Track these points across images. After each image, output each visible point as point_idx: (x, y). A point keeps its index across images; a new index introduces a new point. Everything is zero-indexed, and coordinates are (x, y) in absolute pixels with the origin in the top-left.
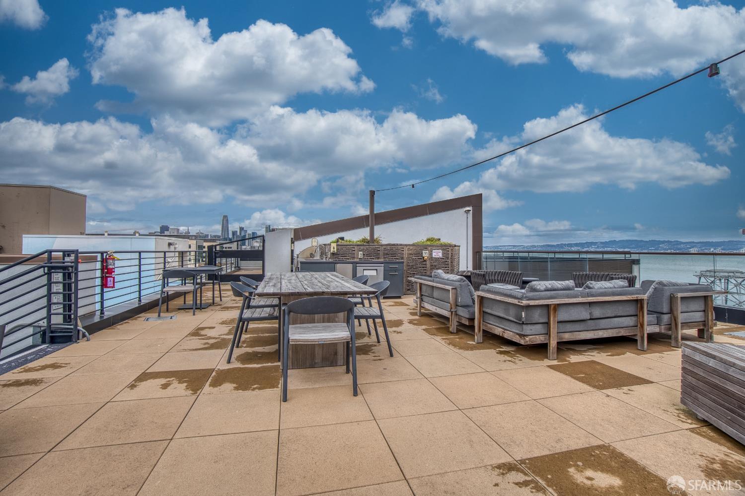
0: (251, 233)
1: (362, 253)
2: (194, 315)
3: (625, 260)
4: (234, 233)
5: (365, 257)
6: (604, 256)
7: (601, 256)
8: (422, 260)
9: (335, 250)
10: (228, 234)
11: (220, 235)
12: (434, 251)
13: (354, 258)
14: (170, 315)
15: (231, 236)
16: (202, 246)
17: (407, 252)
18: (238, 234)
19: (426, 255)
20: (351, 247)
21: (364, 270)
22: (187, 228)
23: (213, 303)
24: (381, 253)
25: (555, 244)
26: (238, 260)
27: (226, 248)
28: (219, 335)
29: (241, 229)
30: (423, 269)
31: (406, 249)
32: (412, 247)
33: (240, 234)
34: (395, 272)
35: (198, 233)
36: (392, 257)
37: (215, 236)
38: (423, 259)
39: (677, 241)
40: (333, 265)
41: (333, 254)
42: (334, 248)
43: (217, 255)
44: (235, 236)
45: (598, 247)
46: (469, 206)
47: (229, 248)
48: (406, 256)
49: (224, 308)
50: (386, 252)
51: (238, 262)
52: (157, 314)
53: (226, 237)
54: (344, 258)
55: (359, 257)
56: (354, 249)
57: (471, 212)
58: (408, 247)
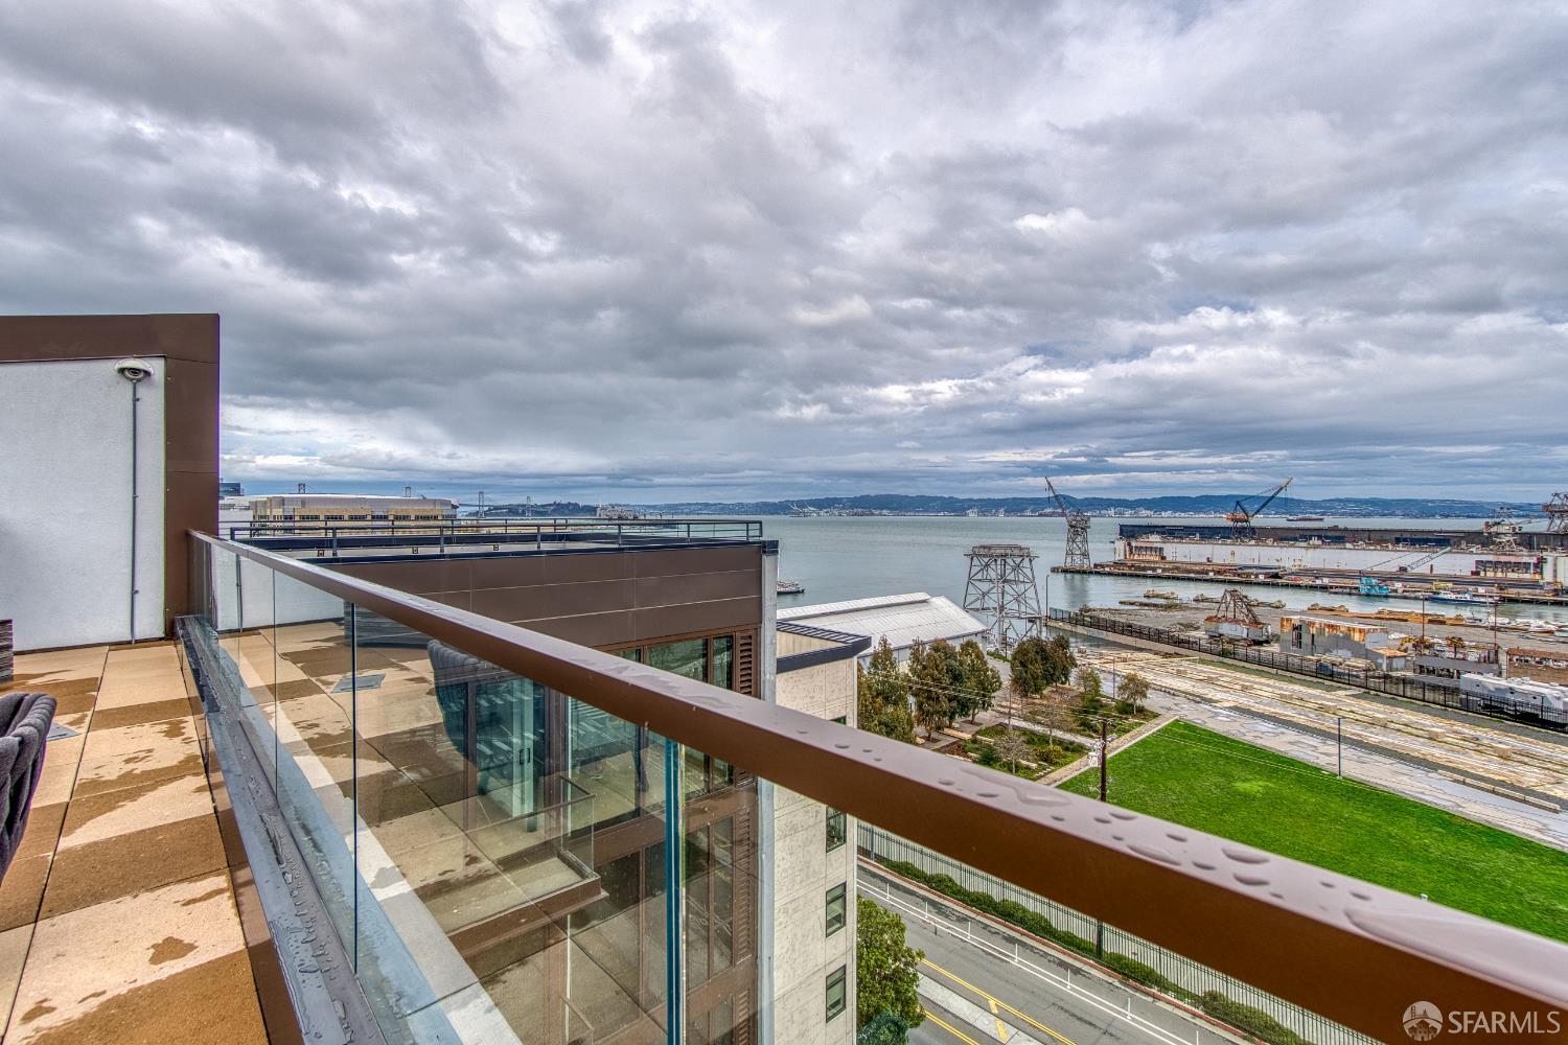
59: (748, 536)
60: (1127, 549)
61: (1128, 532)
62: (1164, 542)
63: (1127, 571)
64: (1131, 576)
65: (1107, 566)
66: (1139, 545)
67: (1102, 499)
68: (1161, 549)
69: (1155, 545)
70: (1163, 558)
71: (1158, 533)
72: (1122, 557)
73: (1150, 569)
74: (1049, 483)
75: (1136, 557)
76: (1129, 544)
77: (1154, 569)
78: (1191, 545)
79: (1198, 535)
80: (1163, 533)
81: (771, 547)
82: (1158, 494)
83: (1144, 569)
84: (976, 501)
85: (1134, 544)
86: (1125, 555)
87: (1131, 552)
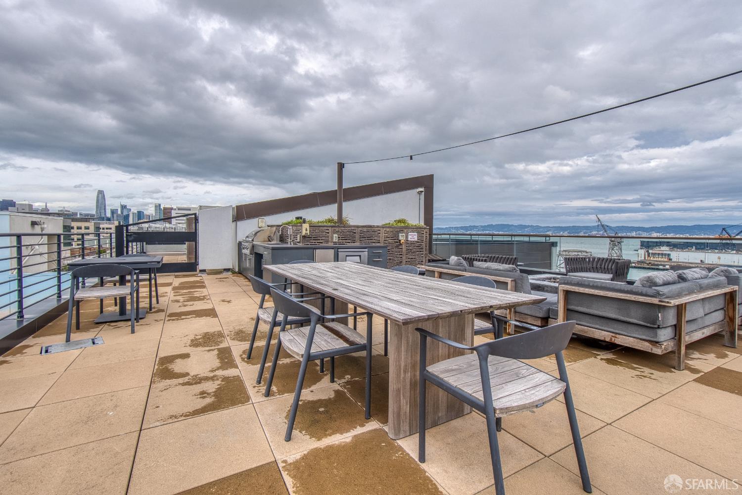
0: (136, 212)
1: (337, 235)
2: (133, 332)
3: (546, 242)
4: (113, 212)
5: (340, 241)
6: (531, 239)
7: (528, 239)
8: (398, 244)
9: (308, 232)
10: (105, 211)
11: (95, 213)
12: (409, 233)
13: (327, 242)
14: (90, 335)
15: (109, 215)
16: (69, 226)
17: (384, 235)
18: (119, 212)
19: (402, 238)
20: (325, 228)
21: (347, 256)
22: (45, 204)
23: (151, 308)
24: (357, 236)
25: (444, 227)
26: (143, 244)
27: (103, 229)
28: (212, 371)
29: (123, 207)
30: (398, 253)
31: (383, 230)
32: (388, 229)
33: (122, 213)
34: (379, 258)
35: (61, 211)
36: (368, 241)
37: (87, 215)
38: (400, 242)
39: (538, 226)
40: (312, 250)
41: (304, 237)
42: (306, 230)
43: (130, 239)
44: (115, 215)
45: (478, 231)
46: (421, 187)
47: (107, 229)
48: (382, 239)
49: (171, 315)
50: (362, 235)
51: (143, 246)
52: (64, 336)
53: (103, 216)
54: (316, 241)
55: (334, 241)
56: (327, 231)
57: (423, 193)
58: (385, 229)
59: (546, 240)
60: (646, 253)
61: (646, 245)
62: (671, 251)
63: (645, 266)
64: (649, 269)
65: (634, 263)
66: (654, 252)
67: (628, 227)
68: (669, 255)
69: (665, 252)
70: (670, 259)
71: (667, 246)
72: (643, 258)
73: (661, 265)
74: (598, 218)
75: (652, 259)
76: (648, 251)
77: (664, 266)
78: (689, 253)
79: (694, 247)
80: (670, 246)
81: (554, 244)
82: (665, 224)
83: (658, 265)
84: (552, 227)
85: (650, 251)
86: (645, 257)
87: (649, 256)
